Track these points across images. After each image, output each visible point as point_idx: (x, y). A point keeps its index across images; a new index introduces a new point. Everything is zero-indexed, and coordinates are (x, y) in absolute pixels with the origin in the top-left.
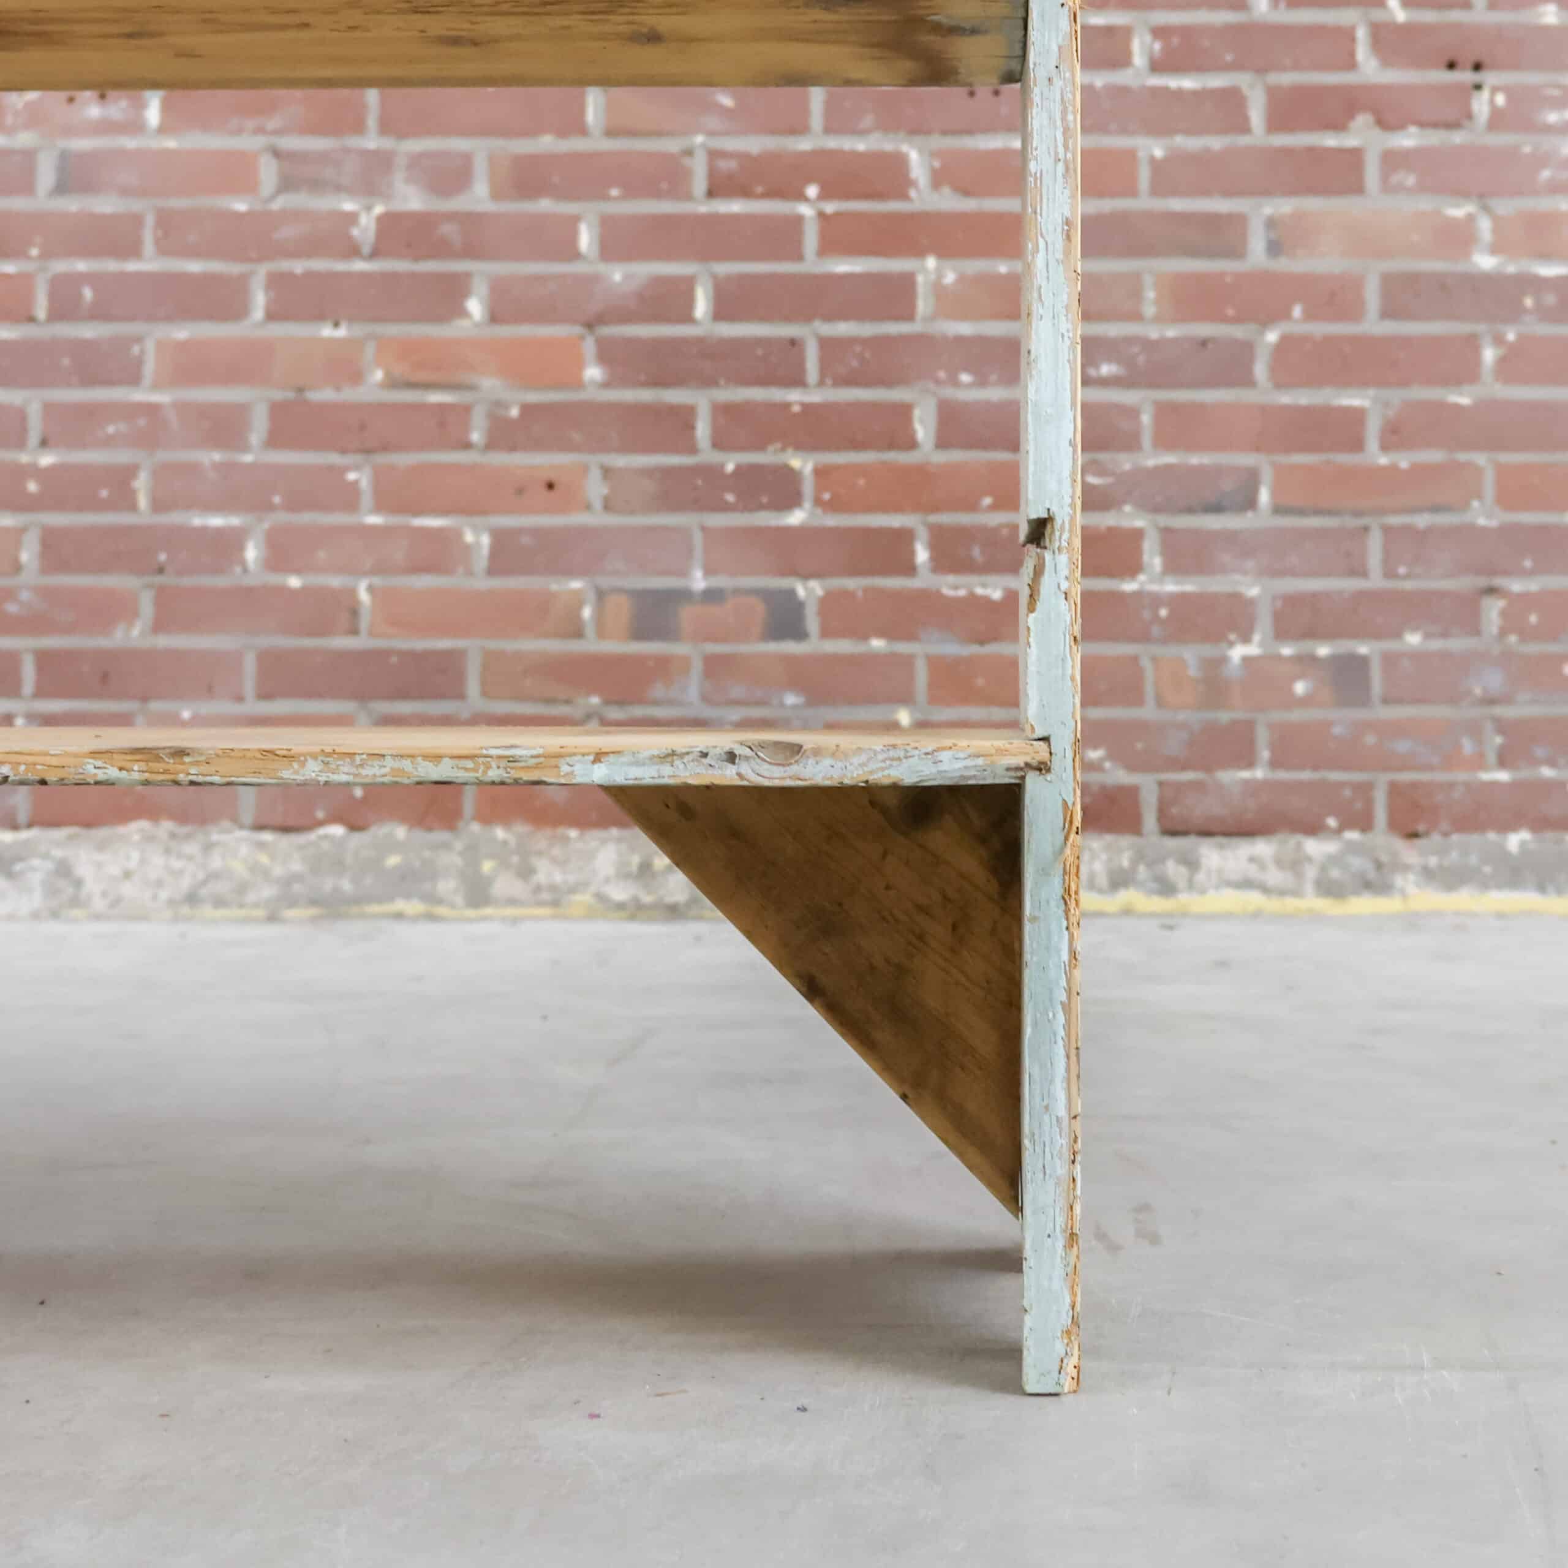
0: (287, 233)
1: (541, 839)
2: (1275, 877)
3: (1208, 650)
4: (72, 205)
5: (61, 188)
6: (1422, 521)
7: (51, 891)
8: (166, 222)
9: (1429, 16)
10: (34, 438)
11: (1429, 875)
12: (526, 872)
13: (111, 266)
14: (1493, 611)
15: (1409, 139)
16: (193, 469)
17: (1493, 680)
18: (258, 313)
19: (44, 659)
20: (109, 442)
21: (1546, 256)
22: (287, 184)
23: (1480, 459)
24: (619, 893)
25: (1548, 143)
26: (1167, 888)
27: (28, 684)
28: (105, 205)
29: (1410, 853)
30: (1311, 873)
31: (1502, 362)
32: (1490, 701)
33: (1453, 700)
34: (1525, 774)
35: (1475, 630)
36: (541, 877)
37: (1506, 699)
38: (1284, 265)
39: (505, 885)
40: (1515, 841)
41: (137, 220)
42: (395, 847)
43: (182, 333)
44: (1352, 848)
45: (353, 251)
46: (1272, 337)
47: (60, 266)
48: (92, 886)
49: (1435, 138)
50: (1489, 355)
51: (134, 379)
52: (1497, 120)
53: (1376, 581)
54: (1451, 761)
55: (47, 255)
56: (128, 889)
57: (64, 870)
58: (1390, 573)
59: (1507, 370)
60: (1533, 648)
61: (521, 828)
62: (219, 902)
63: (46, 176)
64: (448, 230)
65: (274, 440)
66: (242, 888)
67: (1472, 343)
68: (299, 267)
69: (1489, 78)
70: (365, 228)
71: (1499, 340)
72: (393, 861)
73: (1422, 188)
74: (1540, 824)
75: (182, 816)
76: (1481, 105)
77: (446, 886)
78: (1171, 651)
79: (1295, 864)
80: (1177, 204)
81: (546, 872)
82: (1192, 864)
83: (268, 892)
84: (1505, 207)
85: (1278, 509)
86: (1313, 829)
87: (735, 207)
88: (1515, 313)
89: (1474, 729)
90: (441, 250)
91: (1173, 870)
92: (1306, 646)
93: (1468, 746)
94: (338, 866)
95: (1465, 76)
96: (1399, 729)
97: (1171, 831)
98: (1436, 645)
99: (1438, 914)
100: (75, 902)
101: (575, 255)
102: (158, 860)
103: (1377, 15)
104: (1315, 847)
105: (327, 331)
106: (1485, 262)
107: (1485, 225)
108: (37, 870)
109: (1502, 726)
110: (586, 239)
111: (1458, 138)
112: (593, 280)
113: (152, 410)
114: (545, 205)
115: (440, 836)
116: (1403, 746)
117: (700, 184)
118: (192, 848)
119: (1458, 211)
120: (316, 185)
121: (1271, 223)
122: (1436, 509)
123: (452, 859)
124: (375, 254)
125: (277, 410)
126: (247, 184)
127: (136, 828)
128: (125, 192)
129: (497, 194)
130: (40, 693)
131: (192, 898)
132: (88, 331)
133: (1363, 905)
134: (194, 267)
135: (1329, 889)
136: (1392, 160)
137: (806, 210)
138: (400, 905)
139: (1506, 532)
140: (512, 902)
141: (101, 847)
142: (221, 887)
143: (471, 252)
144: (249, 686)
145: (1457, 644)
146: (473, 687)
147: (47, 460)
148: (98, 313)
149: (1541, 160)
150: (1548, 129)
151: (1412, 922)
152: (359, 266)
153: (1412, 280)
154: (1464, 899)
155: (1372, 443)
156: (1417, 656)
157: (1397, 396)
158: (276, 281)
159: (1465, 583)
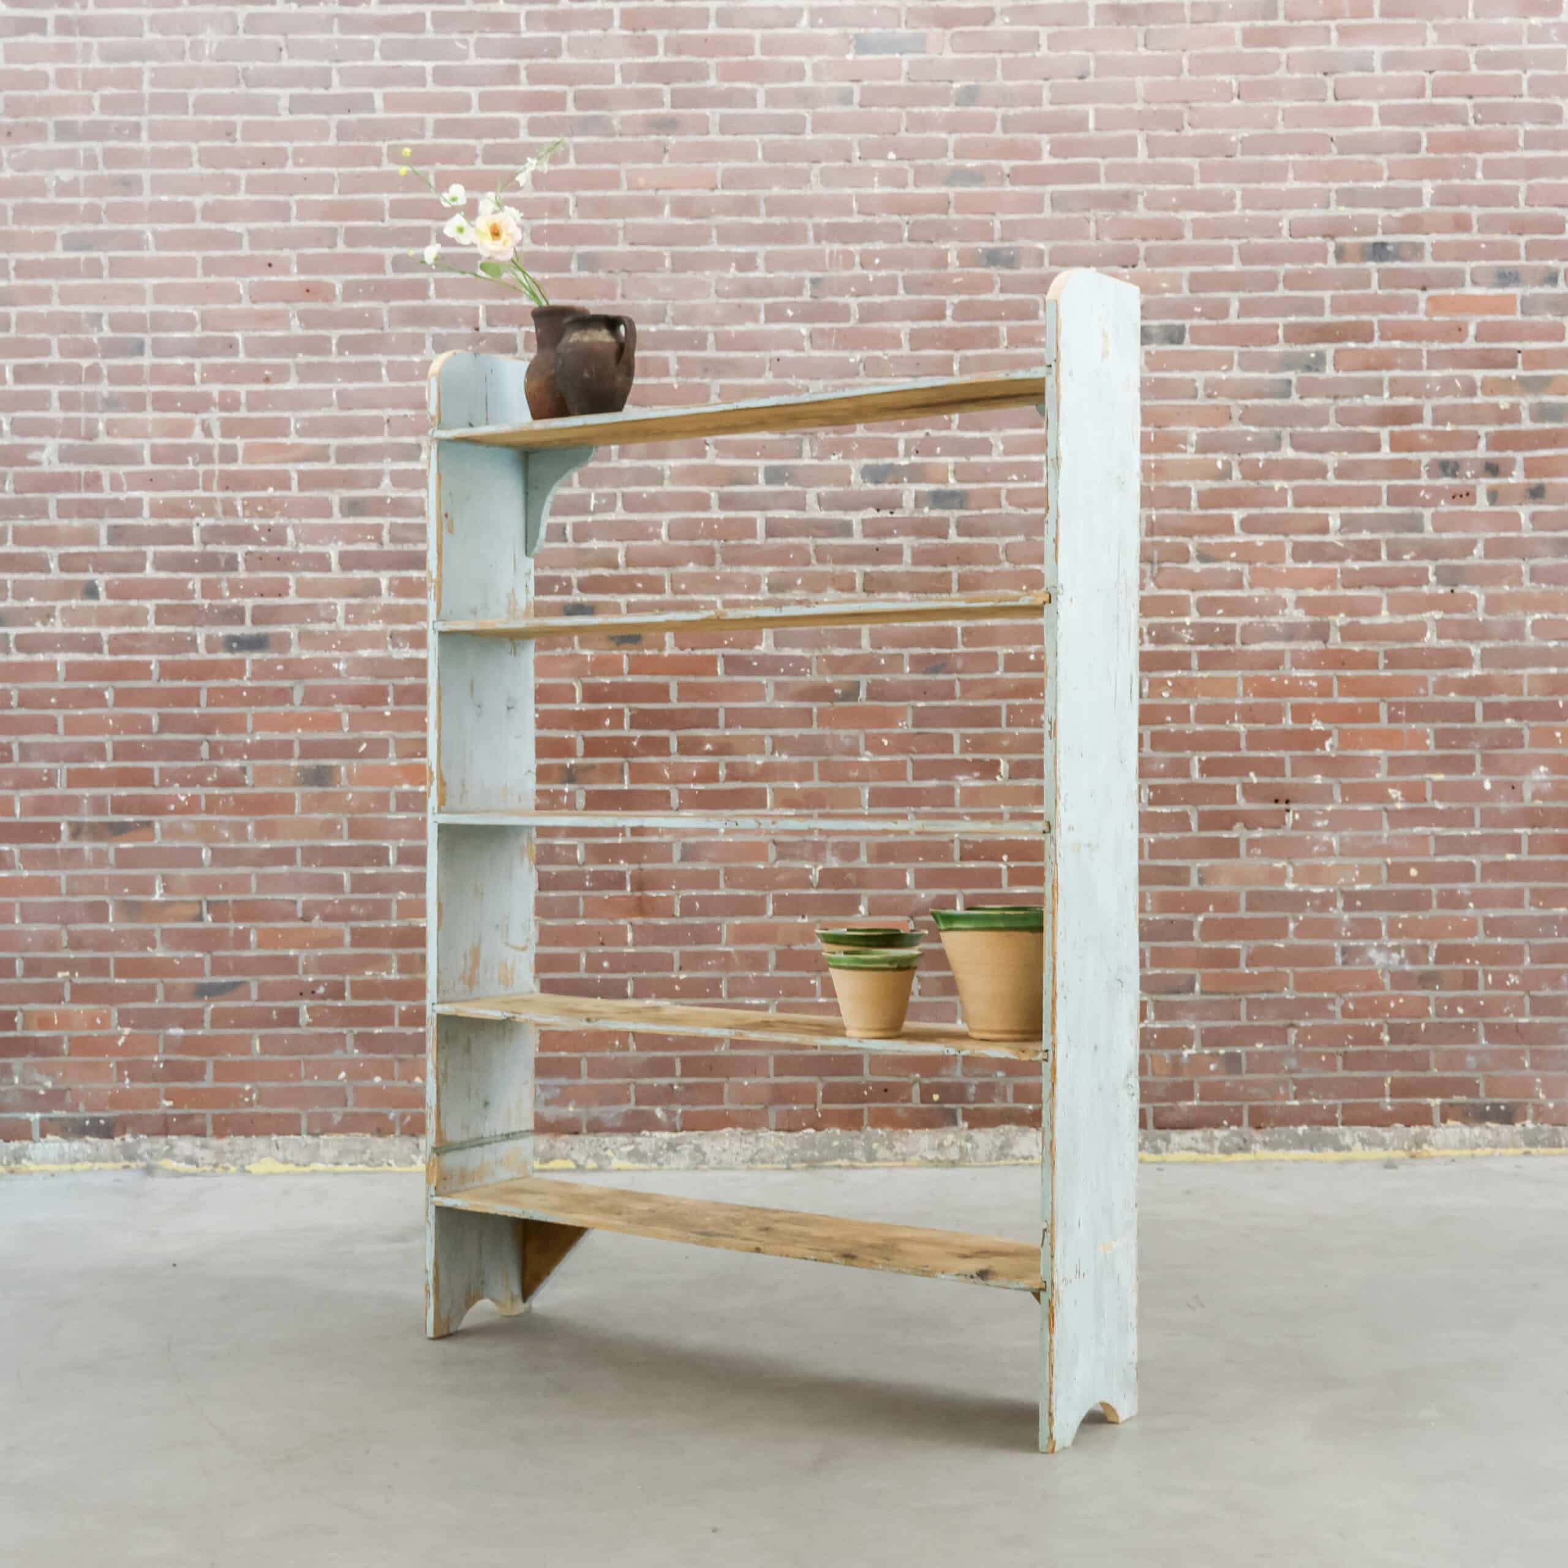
0: (781, 878)
1: (897, 1134)
2: (1201, 1145)
3: (1174, 1052)
4: (689, 866)
5: (683, 859)
6: (1264, 996)
7: (693, 1158)
8: (728, 872)
9: (1266, 780)
10: (676, 966)
11: (1265, 1144)
12: (891, 1147)
13: (706, 892)
14: (1293, 1034)
15: (1258, 834)
16: (745, 979)
17: (1293, 1063)
18: (770, 912)
19: (684, 1060)
20: (709, 968)
21: (1316, 883)
22: (781, 856)
23: (1288, 970)
24: (931, 1156)
25: (1316, 835)
26: (1157, 1151)
27: (678, 1072)
28: (703, 866)
29: (1257, 1135)
30: (1217, 1144)
31: (1297, 929)
32: (1291, 1071)
33: (1276, 1071)
34: (1305, 1101)
35: (1285, 1041)
36: (897, 1149)
37: (1298, 1071)
38: (1205, 888)
39: (882, 1153)
40: (1301, 1129)
41: (717, 872)
42: (834, 1137)
43: (738, 921)
44: (1234, 1133)
45: (810, 885)
46: (1200, 919)
47: (685, 893)
48: (710, 1156)
49: (1269, 833)
50: (1292, 926)
51: (718, 941)
52: (1296, 825)
53: (1244, 1022)
54: (1275, 1096)
55: (679, 888)
56: (724, 1156)
57: (698, 1149)
58: (1249, 1018)
59: (1300, 932)
60: (1309, 1049)
61: (888, 1129)
62: (763, 1162)
63: (677, 854)
64: (850, 875)
65: (778, 967)
66: (773, 1156)
67: (1284, 922)
68: (787, 892)
69: (1293, 807)
70: (814, 877)
71: (1296, 920)
72: (836, 1143)
73: (1263, 855)
74: (1312, 1122)
75: (746, 1126)
76: (1289, 819)
77: (858, 1154)
78: (1158, 1052)
79: (1210, 1140)
80: (1161, 862)
81: (899, 1147)
82: (1167, 1140)
83: (784, 1157)
84: (1299, 863)
85: (1203, 992)
86: (1218, 1125)
87: (972, 865)
88: (1302, 908)
89: (1285, 1084)
90: (847, 884)
91: (1160, 1143)
92: (1213, 1050)
93: (1282, 1091)
94: (813, 1146)
95: (1283, 806)
96: (1252, 1084)
97: (1159, 1126)
98: (1269, 1048)
99: (1270, 1161)
100: (703, 1162)
101: (904, 886)
102: (737, 1144)
103: (1246, 780)
104: (1219, 1133)
105: (800, 920)
106: (1290, 886)
107: (1290, 870)
108: (686, 1149)
109: (1295, 1082)
110: (909, 879)
111: (1279, 833)
112: (915, 896)
113: (727, 954)
114: (892, 865)
115: (855, 1133)
116: (1254, 1091)
117: (957, 855)
118: (751, 1139)
119: (1279, 865)
120: (793, 857)
121: (1200, 870)
122: (1269, 992)
123: (860, 1143)
124: (819, 887)
125: (779, 953)
126: (764, 857)
127: (727, 1131)
128: (712, 860)
129: (870, 861)
130: (683, 1075)
131: (752, 1160)
132: (697, 921)
133: (1239, 1157)
134: (742, 893)
135: (1225, 1150)
136: (1251, 843)
137: (1003, 866)
138: (839, 1162)
139: (1299, 1001)
140: (886, 1160)
141: (713, 1139)
142: (763, 1155)
143: (859, 885)
144: (771, 1071)
145: (1278, 1048)
146: (866, 1070)
147: (683, 976)
148: (703, 913)
149: (1315, 842)
150: (1318, 829)
151: (1259, 1165)
152: (813, 892)
153: (1259, 895)
154: (1280, 1154)
155: (1243, 964)
156: (1261, 1054)
157: (1253, 944)
158: (777, 899)
159: (1281, 1022)
